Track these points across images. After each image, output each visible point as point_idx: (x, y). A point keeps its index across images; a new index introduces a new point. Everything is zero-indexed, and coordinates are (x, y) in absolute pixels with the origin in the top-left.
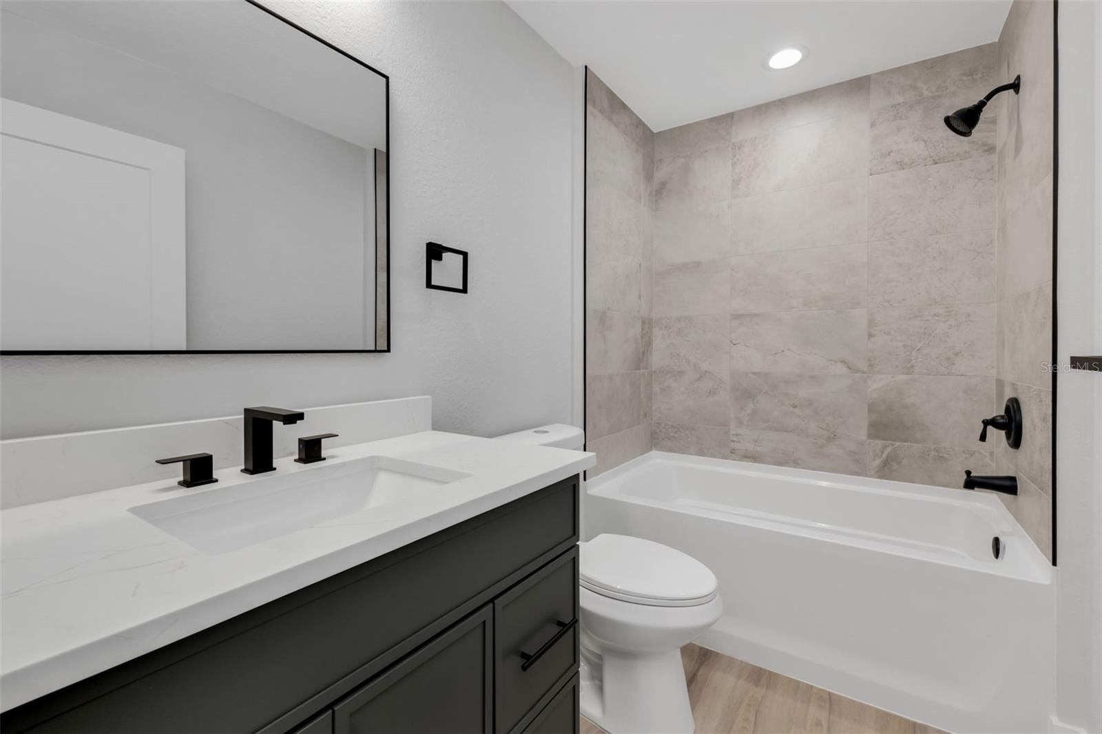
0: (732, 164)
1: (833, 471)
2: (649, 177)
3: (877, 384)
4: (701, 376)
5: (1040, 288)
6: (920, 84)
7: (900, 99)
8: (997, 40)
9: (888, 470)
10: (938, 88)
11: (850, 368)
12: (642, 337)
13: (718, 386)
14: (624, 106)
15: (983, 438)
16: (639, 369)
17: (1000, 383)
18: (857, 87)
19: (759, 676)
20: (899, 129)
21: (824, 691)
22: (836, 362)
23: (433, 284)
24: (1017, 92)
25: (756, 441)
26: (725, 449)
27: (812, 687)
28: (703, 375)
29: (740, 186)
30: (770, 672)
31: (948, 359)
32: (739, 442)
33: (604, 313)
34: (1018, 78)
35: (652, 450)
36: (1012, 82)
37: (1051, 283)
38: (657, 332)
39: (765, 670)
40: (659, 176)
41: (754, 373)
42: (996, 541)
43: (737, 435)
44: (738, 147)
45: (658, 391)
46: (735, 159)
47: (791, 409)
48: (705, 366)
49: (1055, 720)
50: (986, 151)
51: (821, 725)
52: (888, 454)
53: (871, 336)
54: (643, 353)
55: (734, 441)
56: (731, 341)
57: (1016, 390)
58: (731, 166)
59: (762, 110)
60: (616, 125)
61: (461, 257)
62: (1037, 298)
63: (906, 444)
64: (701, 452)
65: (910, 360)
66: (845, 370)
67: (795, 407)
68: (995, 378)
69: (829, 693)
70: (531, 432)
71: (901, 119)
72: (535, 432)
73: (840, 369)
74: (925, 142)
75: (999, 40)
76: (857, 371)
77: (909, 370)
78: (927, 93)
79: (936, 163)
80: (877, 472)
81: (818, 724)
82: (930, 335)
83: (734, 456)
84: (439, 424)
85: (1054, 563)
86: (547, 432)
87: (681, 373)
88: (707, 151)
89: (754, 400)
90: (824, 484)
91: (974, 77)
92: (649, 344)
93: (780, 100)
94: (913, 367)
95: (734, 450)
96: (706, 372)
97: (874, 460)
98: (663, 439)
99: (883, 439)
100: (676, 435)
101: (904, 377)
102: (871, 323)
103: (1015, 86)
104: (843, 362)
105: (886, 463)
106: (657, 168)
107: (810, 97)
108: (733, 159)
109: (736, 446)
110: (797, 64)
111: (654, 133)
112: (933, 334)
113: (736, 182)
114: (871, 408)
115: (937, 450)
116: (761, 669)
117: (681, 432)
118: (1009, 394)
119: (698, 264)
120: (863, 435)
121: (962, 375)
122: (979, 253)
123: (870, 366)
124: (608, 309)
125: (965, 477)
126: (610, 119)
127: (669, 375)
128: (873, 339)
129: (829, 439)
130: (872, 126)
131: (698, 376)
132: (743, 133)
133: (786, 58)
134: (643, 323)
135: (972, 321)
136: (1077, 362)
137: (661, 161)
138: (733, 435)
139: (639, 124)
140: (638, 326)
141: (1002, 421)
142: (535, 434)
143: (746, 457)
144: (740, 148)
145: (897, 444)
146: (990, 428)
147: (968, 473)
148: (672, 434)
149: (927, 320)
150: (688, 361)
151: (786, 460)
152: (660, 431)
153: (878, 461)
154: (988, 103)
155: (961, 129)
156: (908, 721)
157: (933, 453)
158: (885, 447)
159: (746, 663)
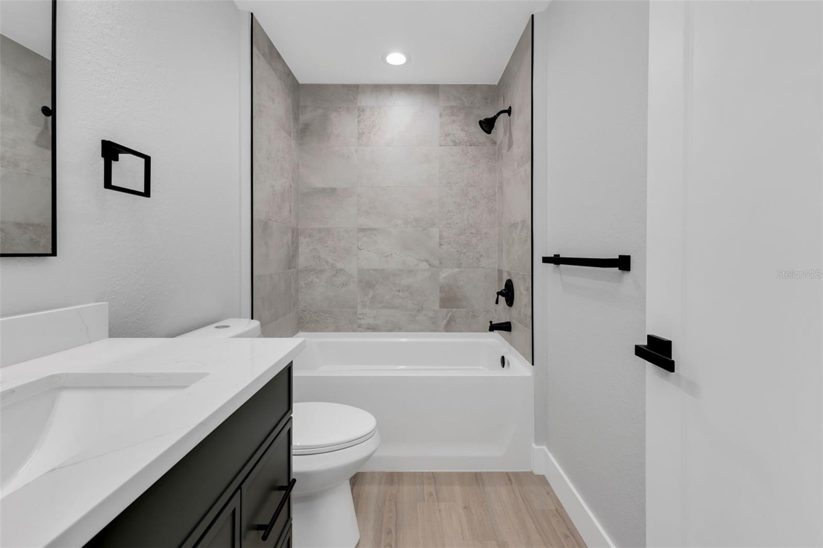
0: (358, 122)
1: (422, 331)
2: (296, 118)
3: (445, 274)
4: (336, 273)
5: (524, 221)
6: (463, 98)
7: (454, 104)
8: (497, 84)
9: (449, 327)
10: (472, 103)
11: (430, 265)
12: (292, 244)
13: (349, 279)
14: (279, 56)
15: (497, 302)
16: (290, 269)
17: (500, 272)
18: (431, 90)
19: (393, 478)
20: (454, 122)
21: (429, 472)
22: (422, 261)
23: (113, 184)
24: (509, 115)
25: (375, 317)
26: (355, 325)
27: (423, 473)
28: (339, 272)
29: (363, 138)
30: (398, 473)
31: (477, 259)
32: (364, 318)
33: (266, 223)
34: (510, 108)
35: (298, 332)
36: (507, 109)
37: (530, 218)
38: (303, 240)
39: (395, 472)
40: (303, 118)
41: (373, 270)
42: (503, 358)
43: (362, 314)
44: (361, 110)
45: (304, 286)
46: (360, 118)
47: (397, 293)
48: (340, 265)
49: (534, 445)
50: (492, 143)
51: (433, 495)
52: (450, 317)
53: (441, 245)
54: (293, 256)
55: (360, 319)
56: (358, 248)
57: (510, 275)
58: (357, 123)
59: (378, 88)
60: (275, 70)
61: (143, 160)
62: (523, 226)
63: (458, 310)
64: (337, 329)
65: (460, 260)
66: (427, 266)
67: (399, 291)
68: (497, 269)
69: (433, 473)
70: (211, 328)
71: (454, 115)
72: (217, 327)
73: (425, 265)
74: (466, 132)
75: (498, 84)
76: (434, 266)
77: (459, 266)
78: (466, 104)
79: (471, 146)
80: (445, 328)
81: (431, 494)
82: (469, 245)
83: (360, 329)
84: (118, 330)
85: (533, 364)
86: (228, 326)
87: (322, 271)
88: (340, 108)
89: (373, 288)
90: (403, 340)
91: (488, 101)
92: (297, 248)
93: (388, 85)
94: (461, 263)
95: (360, 325)
96: (340, 270)
97: (443, 321)
98: (307, 322)
99: (447, 308)
100: (318, 319)
101: (457, 270)
102: (441, 237)
103: (509, 112)
104: (426, 261)
105: (449, 323)
106: (302, 112)
107: (407, 88)
108: (358, 118)
109: (362, 322)
110: (403, 64)
111: (299, 84)
112: (471, 244)
113: (361, 134)
114: (442, 289)
115: (472, 312)
116: (392, 473)
117: (322, 315)
118: (505, 278)
119: (333, 190)
120: (437, 306)
121: (483, 268)
122: (490, 200)
123: (441, 263)
124: (269, 220)
125: (489, 324)
126: (270, 64)
127: (312, 273)
128: (442, 247)
129: (419, 311)
130: (441, 116)
131: (335, 272)
132: (365, 101)
133: (396, 59)
134: (293, 232)
135: (487, 237)
136: (546, 260)
137: (305, 107)
138: (359, 314)
139: (289, 74)
140: (290, 235)
141: (504, 292)
142: (216, 329)
143: (368, 329)
144: (363, 111)
145: (454, 310)
146: (500, 296)
147: (491, 322)
148: (315, 318)
149: (468, 236)
150: (327, 262)
151: (394, 327)
152: (305, 317)
153: (445, 322)
154: (498, 118)
155: (486, 129)
156: (471, 473)
157: (471, 313)
158: (449, 312)
159: (382, 472)
